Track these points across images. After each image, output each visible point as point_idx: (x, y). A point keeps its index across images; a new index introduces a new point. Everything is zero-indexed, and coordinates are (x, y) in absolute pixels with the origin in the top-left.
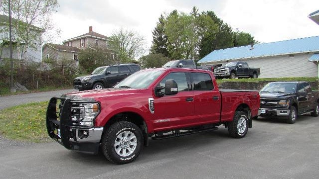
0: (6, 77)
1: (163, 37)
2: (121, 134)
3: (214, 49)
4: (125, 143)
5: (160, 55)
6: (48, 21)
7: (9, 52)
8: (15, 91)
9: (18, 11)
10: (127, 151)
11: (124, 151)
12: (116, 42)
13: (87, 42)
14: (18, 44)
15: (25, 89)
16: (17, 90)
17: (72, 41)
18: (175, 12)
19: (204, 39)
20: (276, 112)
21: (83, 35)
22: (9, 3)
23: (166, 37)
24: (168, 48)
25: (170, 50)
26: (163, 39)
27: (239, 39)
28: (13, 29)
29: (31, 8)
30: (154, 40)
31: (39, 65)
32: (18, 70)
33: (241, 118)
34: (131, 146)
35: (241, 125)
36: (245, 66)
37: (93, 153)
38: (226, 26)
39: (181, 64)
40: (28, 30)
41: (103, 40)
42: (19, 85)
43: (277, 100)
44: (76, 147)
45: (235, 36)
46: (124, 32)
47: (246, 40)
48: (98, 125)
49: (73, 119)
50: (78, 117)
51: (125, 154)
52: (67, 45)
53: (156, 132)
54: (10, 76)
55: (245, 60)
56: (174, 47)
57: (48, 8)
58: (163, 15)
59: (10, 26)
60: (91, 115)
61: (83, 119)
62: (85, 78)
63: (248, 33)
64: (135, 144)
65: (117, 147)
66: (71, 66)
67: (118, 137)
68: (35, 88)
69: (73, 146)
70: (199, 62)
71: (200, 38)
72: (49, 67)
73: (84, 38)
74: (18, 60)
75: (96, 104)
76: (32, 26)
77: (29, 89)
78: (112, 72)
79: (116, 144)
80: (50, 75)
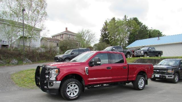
0: (21, 55)
1: (107, 33)
2: (70, 85)
3: (137, 40)
4: (72, 90)
5: (105, 43)
6: (43, 25)
7: (23, 42)
8: (25, 63)
9: (28, 20)
10: (73, 94)
11: (72, 94)
12: (80, 36)
13: (64, 36)
14: (28, 38)
15: (30, 61)
16: (27, 62)
17: (56, 36)
18: (114, 19)
19: (131, 34)
20: (165, 77)
21: (63, 32)
22: (23, 16)
23: (108, 33)
24: (109, 39)
25: (110, 41)
26: (106, 34)
27: (152, 34)
28: (25, 30)
29: (34, 18)
30: (102, 35)
31: (38, 49)
32: (27, 51)
33: (141, 79)
34: (76, 92)
35: (141, 83)
36: (153, 50)
37: (55, 94)
38: (144, 26)
39: (114, 49)
40: (33, 30)
41: (73, 35)
42: (27, 59)
43: (167, 69)
44: (47, 91)
45: (150, 32)
46: (84, 30)
47: (157, 34)
48: (58, 80)
49: (46, 77)
50: (49, 76)
51: (72, 95)
52: (54, 38)
53: (90, 85)
54: (23, 55)
55: (153, 46)
56: (112, 38)
57: (43, 18)
58: (107, 20)
59: (23, 28)
60: (55, 75)
61: (51, 77)
62: (60, 56)
63: (158, 30)
64: (78, 90)
65: (68, 92)
66: (54, 49)
67: (68, 86)
68: (35, 61)
69: (46, 90)
70: (127, 47)
71: (129, 33)
72: (43, 50)
73: (63, 34)
74: (27, 46)
75: (57, 69)
76: (35, 28)
77: (33, 62)
78: (75, 53)
79: (68, 90)
80: (44, 54)
